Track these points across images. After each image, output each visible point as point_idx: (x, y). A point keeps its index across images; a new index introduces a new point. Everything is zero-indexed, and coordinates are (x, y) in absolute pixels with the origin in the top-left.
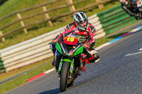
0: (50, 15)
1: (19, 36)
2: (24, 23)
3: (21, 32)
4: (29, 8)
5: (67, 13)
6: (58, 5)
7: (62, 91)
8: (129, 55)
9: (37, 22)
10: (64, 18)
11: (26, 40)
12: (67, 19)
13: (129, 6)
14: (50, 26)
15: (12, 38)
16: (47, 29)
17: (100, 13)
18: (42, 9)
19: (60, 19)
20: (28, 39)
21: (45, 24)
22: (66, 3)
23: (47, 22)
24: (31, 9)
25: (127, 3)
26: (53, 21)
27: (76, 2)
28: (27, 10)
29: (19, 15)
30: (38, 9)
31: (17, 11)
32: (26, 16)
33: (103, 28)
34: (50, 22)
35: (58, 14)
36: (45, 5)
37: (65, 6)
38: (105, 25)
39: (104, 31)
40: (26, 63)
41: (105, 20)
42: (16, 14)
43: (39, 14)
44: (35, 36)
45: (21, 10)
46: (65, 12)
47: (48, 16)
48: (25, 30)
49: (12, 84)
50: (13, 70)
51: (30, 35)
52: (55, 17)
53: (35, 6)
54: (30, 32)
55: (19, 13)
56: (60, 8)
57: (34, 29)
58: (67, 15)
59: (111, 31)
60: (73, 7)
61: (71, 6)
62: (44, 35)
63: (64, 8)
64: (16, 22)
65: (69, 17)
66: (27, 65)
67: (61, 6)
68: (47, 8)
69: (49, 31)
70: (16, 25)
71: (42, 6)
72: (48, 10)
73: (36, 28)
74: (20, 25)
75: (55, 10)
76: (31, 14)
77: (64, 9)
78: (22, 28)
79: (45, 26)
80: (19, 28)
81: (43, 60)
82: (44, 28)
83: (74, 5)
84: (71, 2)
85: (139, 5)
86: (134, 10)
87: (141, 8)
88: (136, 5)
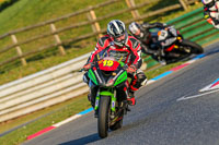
0: (61, 38)
2: (22, 50)
3: (18, 64)
4: (29, 26)
5: (87, 35)
6: (74, 22)
8: (183, 98)
9: (41, 48)
10: (84, 42)
11: (24, 76)
12: (88, 43)
13: (145, 40)
14: (61, 55)
15: (3, 72)
16: (57, 58)
18: (50, 29)
19: (78, 44)
20: (27, 75)
21: (54, 51)
22: (87, 20)
23: (57, 48)
24: (32, 29)
25: (142, 35)
26: (67, 47)
27: (101, 18)
28: (27, 30)
29: (14, 37)
30: (43, 28)
31: (10, 32)
32: (25, 39)
34: (61, 48)
35: (74, 36)
36: (53, 22)
37: (84, 23)
42: (10, 35)
43: (45, 36)
44: (38, 71)
45: (17, 30)
46: (85, 32)
47: (58, 39)
48: (23, 60)
51: (32, 69)
52: (70, 40)
53: (39, 24)
54: (31, 63)
55: (14, 34)
56: (77, 27)
57: (38, 59)
58: (87, 38)
60: (97, 24)
61: (94, 23)
62: (51, 69)
64: (9, 49)
65: (91, 40)
66: (25, 114)
67: (78, 24)
69: (60, 62)
70: (9, 53)
71: (49, 23)
73: (40, 58)
74: (16, 52)
75: (70, 29)
76: (33, 35)
77: (84, 29)
79: (55, 54)
80: (15, 57)
82: (52, 57)
83: (98, 21)
84: (94, 18)
85: (161, 38)
86: (153, 46)
87: (164, 41)
88: (157, 37)
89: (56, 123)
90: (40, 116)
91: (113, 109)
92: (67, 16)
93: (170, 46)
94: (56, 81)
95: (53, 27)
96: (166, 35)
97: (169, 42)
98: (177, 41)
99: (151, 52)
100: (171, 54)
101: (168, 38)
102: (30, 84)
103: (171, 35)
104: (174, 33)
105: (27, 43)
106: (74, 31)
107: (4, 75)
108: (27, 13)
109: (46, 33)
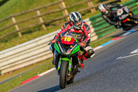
0: (43, 19)
1: (14, 40)
2: (19, 27)
3: (16, 35)
4: (23, 12)
5: (60, 17)
7: (62, 88)
8: (120, 58)
9: (31, 26)
10: (58, 22)
11: (20, 43)
12: (60, 23)
14: (43, 30)
15: (7, 41)
16: (41, 32)
17: (92, 17)
18: (36, 13)
19: (53, 23)
20: (22, 43)
21: (39, 28)
22: (60, 8)
23: (41, 26)
24: (25, 13)
25: (107, 12)
26: (47, 25)
27: (68, 7)
28: (22, 14)
29: (14, 19)
30: (32, 13)
31: (11, 15)
32: (21, 19)
33: (95, 31)
34: (44, 26)
35: (52, 18)
36: (39, 9)
37: (58, 10)
38: (97, 29)
39: (97, 34)
40: (20, 66)
41: (97, 24)
42: (11, 17)
43: (34, 18)
44: (29, 40)
45: (16, 14)
46: (58, 16)
47: (41, 20)
48: (20, 33)
49: (8, 87)
50: (8, 73)
52: (49, 21)
53: (30, 10)
54: (25, 35)
55: (14, 17)
56: (53, 13)
57: (28, 33)
59: (103, 35)
60: (66, 11)
61: (64, 10)
62: (37, 39)
63: (57, 12)
64: (10, 26)
65: (62, 21)
66: (22, 68)
67: (54, 11)
68: (41, 13)
69: (42, 35)
70: (11, 29)
71: (36, 10)
72: (42, 14)
73: (30, 32)
74: (15, 28)
75: (49, 14)
76: (26, 18)
77: (58, 14)
78: (17, 32)
79: (39, 30)
80: (14, 31)
81: (38, 63)
82: (38, 32)
83: (67, 9)
84: (64, 7)
85: (119, 14)
86: (114, 19)
87: (121, 16)
88: (116, 14)
89: (40, 73)
90: (30, 69)
91: (70, 70)
92: (47, 5)
93: (124, 19)
94: (40, 46)
95: (38, 12)
96: (122, 12)
97: (124, 17)
98: (129, 16)
99: (112, 23)
100: (126, 24)
101: (123, 14)
102: (24, 48)
103: (125, 13)
104: (127, 11)
105: (22, 22)
106: (51, 15)
107: (7, 43)
108: (22, 3)
109: (34, 17)
